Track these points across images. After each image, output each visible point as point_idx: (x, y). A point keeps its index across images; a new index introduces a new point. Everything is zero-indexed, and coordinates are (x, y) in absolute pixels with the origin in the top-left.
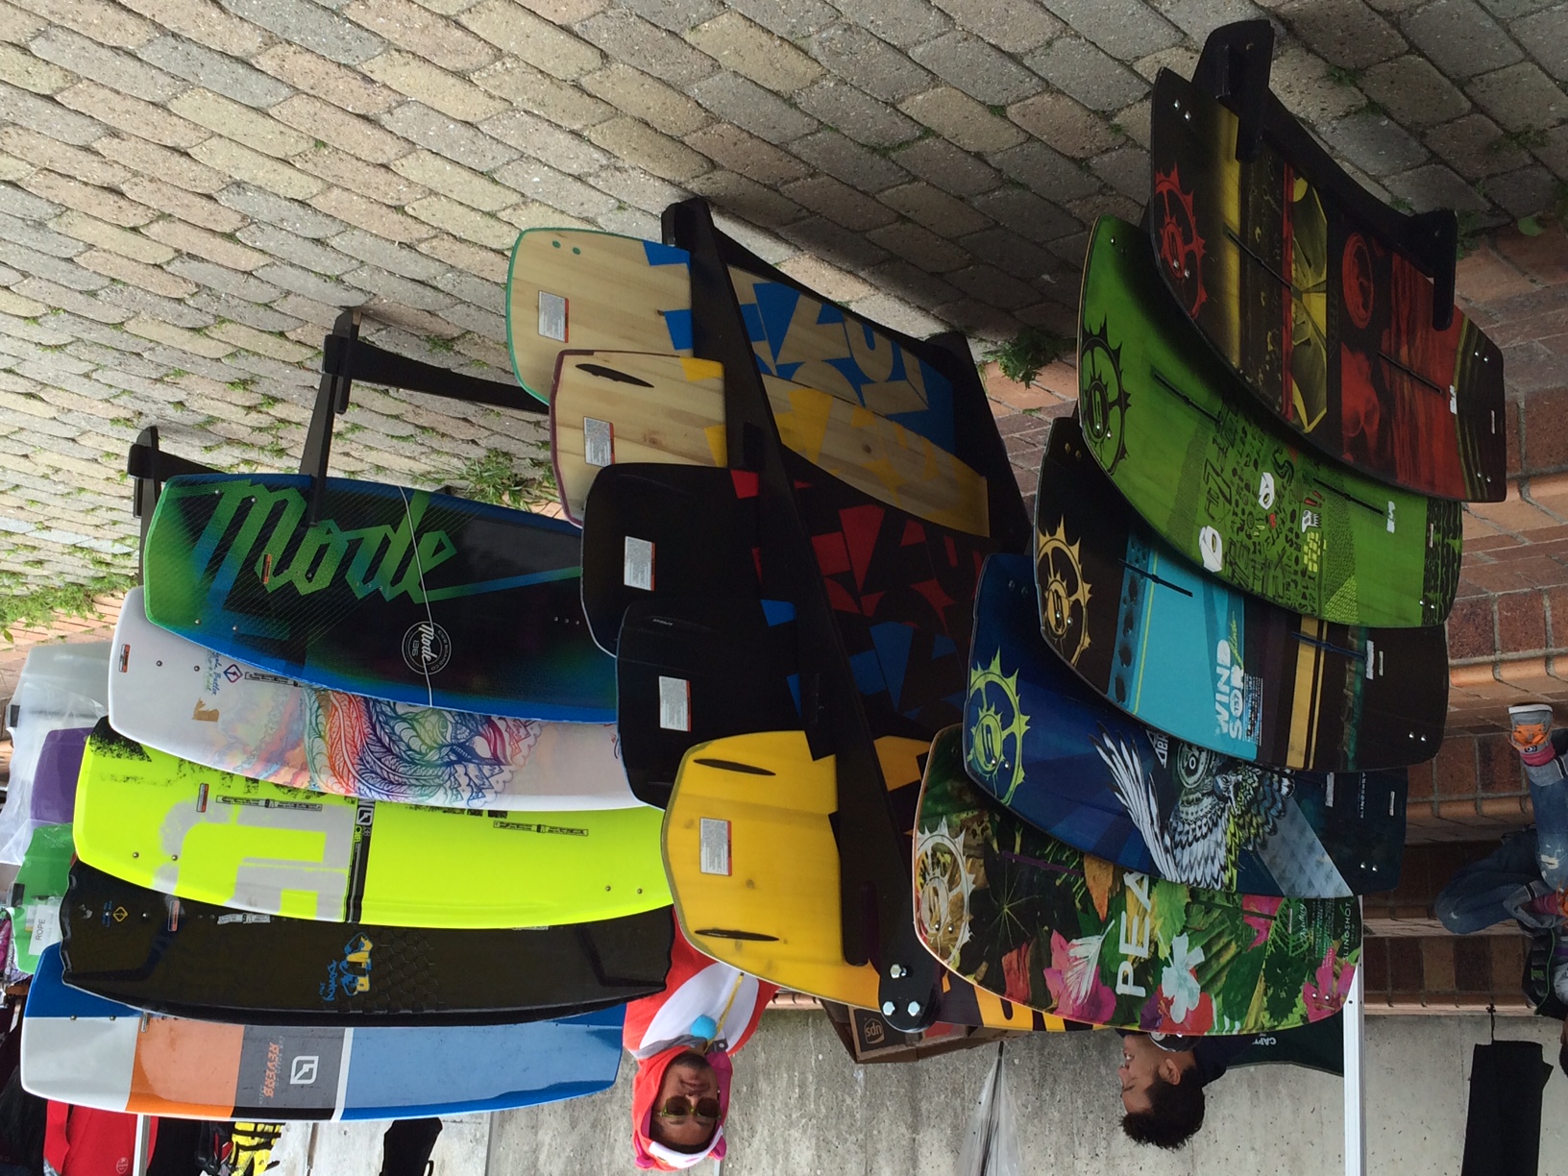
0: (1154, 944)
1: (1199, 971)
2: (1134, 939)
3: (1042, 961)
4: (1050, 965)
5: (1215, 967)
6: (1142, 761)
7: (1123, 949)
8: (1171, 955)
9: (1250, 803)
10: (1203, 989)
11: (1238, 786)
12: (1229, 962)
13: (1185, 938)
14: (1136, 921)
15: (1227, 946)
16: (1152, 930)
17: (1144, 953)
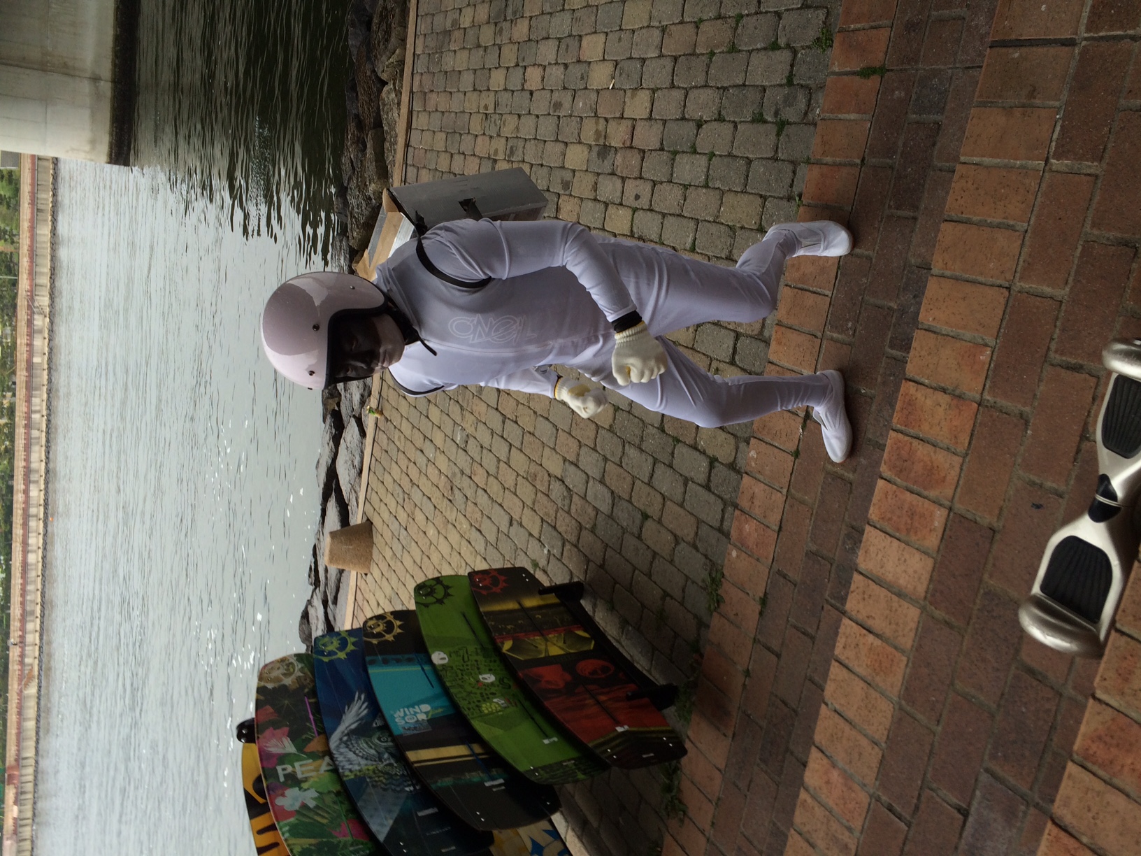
0: (306, 780)
1: (304, 806)
2: (304, 769)
3: (276, 725)
4: (274, 729)
5: (311, 814)
6: (367, 715)
7: (297, 764)
8: (306, 790)
9: (387, 773)
10: (297, 811)
11: (390, 765)
12: (315, 820)
13: (316, 795)
14: (311, 767)
15: (323, 817)
16: (311, 777)
17: (300, 776)
